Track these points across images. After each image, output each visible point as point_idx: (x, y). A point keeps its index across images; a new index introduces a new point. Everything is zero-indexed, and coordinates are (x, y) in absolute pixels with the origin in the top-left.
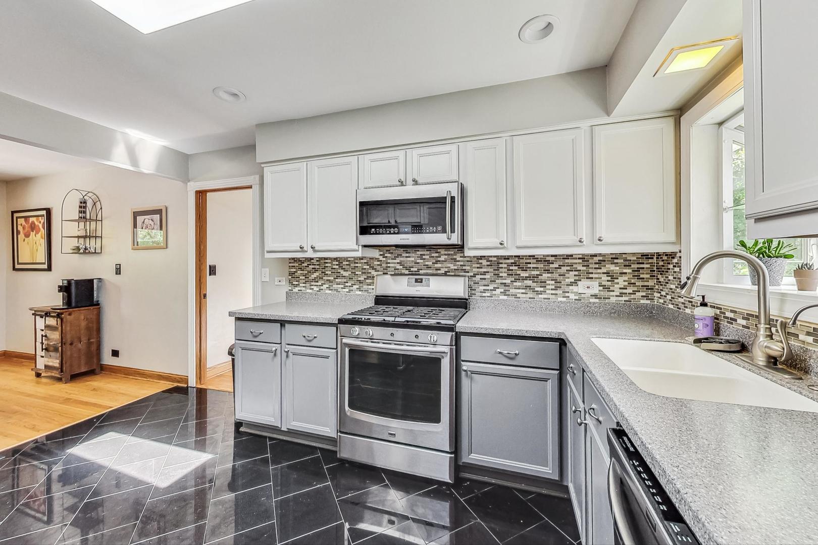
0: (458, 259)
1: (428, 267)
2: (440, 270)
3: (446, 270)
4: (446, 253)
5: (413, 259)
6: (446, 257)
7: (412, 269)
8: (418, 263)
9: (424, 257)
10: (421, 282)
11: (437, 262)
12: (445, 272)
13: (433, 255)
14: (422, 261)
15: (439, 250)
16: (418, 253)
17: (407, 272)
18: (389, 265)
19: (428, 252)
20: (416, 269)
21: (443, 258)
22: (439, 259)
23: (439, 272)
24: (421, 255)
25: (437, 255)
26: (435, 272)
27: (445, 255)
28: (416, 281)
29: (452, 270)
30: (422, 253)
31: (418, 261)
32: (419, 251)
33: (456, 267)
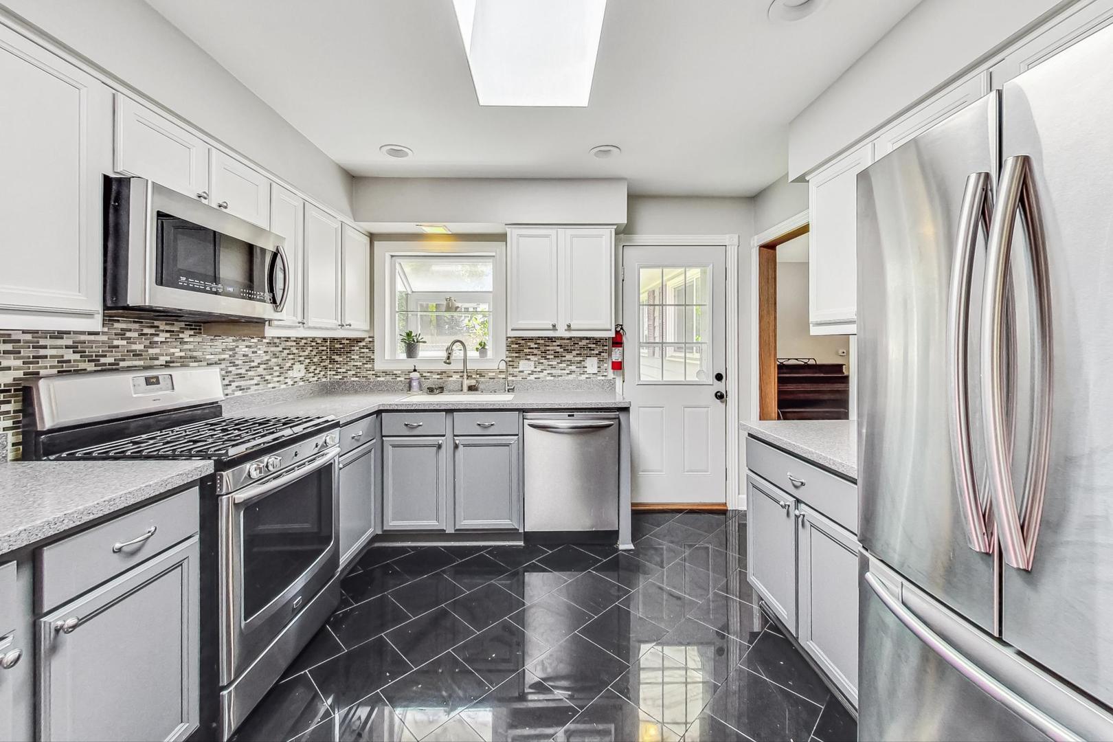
0: (186, 340)
1: (137, 355)
2: (157, 359)
3: (168, 358)
4: (168, 328)
5: (105, 338)
6: (168, 335)
7: (103, 360)
8: (117, 347)
9: (128, 334)
10: (158, 382)
11: (153, 344)
12: (166, 362)
13: (146, 331)
14: (124, 342)
15: (156, 323)
16: (116, 325)
17: (91, 367)
18: (42, 352)
19: (137, 326)
20: (111, 360)
21: (162, 337)
22: (156, 339)
23: (156, 362)
24: (122, 330)
25: (152, 331)
26: (149, 363)
27: (167, 331)
28: (149, 381)
29: (177, 357)
30: (124, 326)
31: (116, 343)
32: (118, 321)
33: (183, 354)
